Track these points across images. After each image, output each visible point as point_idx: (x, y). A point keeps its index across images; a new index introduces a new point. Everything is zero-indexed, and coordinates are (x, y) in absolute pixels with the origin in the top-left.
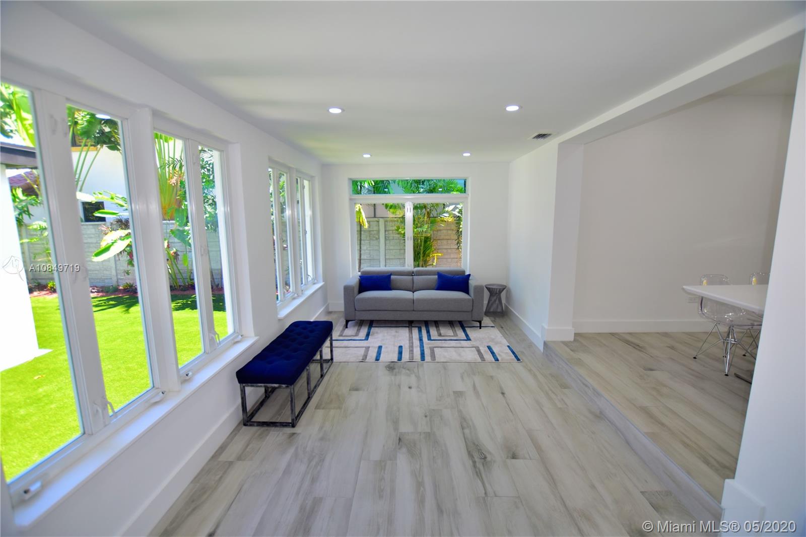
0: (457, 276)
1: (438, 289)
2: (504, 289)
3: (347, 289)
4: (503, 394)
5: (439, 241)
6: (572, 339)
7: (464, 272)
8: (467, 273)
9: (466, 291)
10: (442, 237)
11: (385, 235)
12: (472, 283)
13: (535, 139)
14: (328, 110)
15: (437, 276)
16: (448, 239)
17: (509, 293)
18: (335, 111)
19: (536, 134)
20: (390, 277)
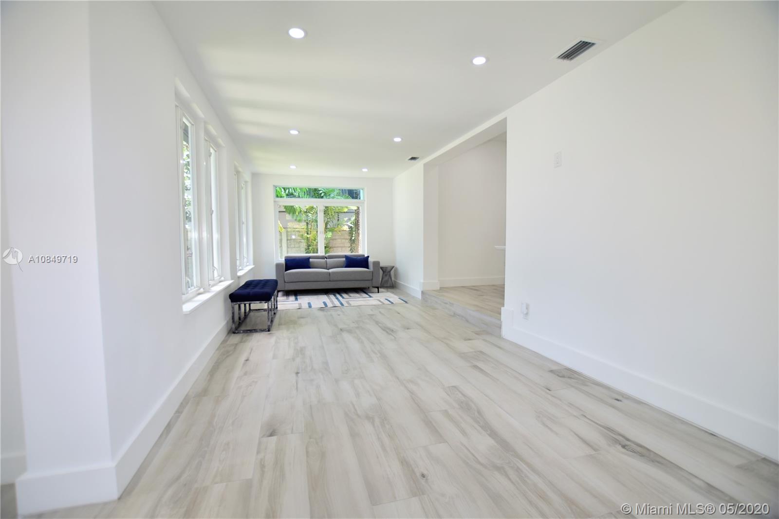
0: (360, 258)
1: (346, 267)
2: (392, 269)
3: (278, 266)
4: (399, 313)
5: (335, 249)
6: (439, 289)
7: (364, 255)
8: (366, 256)
9: (367, 267)
10: (337, 245)
11: (287, 243)
12: (370, 260)
13: (410, 161)
14: (289, 132)
15: (344, 259)
16: (343, 247)
17: (396, 270)
18: (294, 132)
19: (410, 157)
20: (309, 260)
